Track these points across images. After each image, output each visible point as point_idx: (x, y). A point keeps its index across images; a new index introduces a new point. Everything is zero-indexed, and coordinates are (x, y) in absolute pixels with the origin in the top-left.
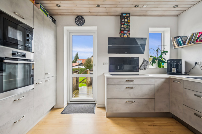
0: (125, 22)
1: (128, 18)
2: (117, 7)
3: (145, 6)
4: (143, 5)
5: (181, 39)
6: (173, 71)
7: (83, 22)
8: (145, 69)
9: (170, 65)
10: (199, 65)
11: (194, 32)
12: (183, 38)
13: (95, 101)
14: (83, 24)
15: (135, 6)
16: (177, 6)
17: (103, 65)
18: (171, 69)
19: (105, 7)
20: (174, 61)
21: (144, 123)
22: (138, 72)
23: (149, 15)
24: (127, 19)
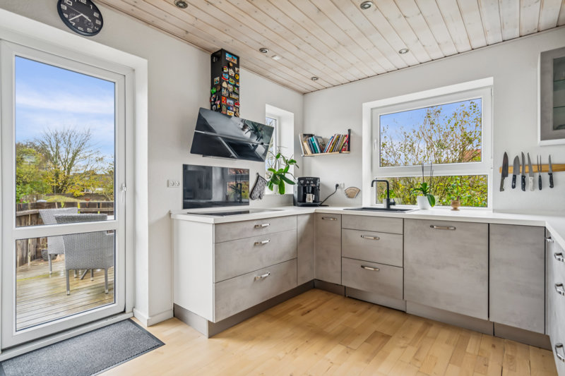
0: (230, 76)
1: (236, 69)
2: (226, 32)
3: (276, 58)
4: (274, 54)
5: (317, 140)
6: (307, 201)
7: (97, 25)
8: (260, 197)
9: (302, 188)
10: (341, 189)
11: (339, 133)
12: (318, 139)
13: (124, 312)
14: (95, 33)
15: (261, 50)
16: (316, 78)
17: (168, 186)
18: (305, 197)
19: (196, 18)
20: (310, 181)
21: (292, 313)
22: (247, 203)
23: (268, 77)
24: (234, 71)
